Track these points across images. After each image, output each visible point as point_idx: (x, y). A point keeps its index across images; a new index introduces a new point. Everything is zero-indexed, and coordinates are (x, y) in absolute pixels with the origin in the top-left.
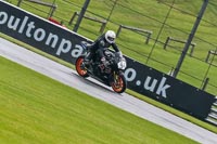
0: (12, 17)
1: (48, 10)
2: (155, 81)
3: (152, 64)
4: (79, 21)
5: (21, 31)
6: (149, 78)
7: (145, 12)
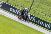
0: (14, 9)
1: (22, 8)
2: (47, 25)
3: (46, 21)
4: (30, 10)
5: (16, 13)
6: (46, 24)
7: (45, 8)
